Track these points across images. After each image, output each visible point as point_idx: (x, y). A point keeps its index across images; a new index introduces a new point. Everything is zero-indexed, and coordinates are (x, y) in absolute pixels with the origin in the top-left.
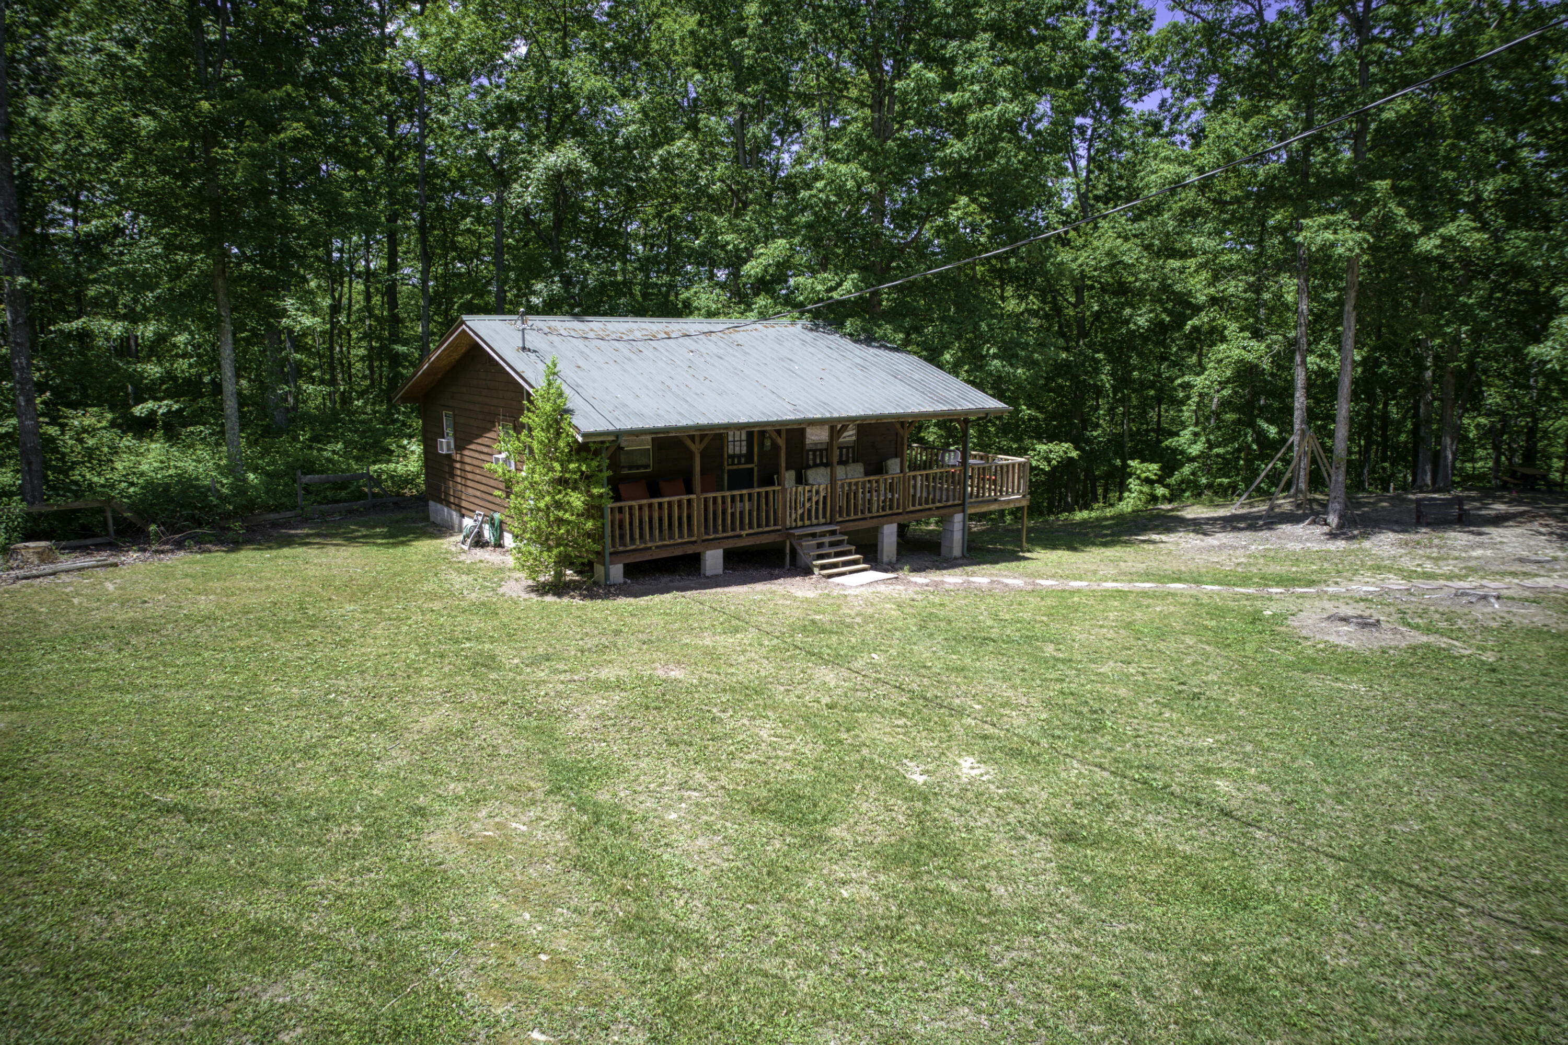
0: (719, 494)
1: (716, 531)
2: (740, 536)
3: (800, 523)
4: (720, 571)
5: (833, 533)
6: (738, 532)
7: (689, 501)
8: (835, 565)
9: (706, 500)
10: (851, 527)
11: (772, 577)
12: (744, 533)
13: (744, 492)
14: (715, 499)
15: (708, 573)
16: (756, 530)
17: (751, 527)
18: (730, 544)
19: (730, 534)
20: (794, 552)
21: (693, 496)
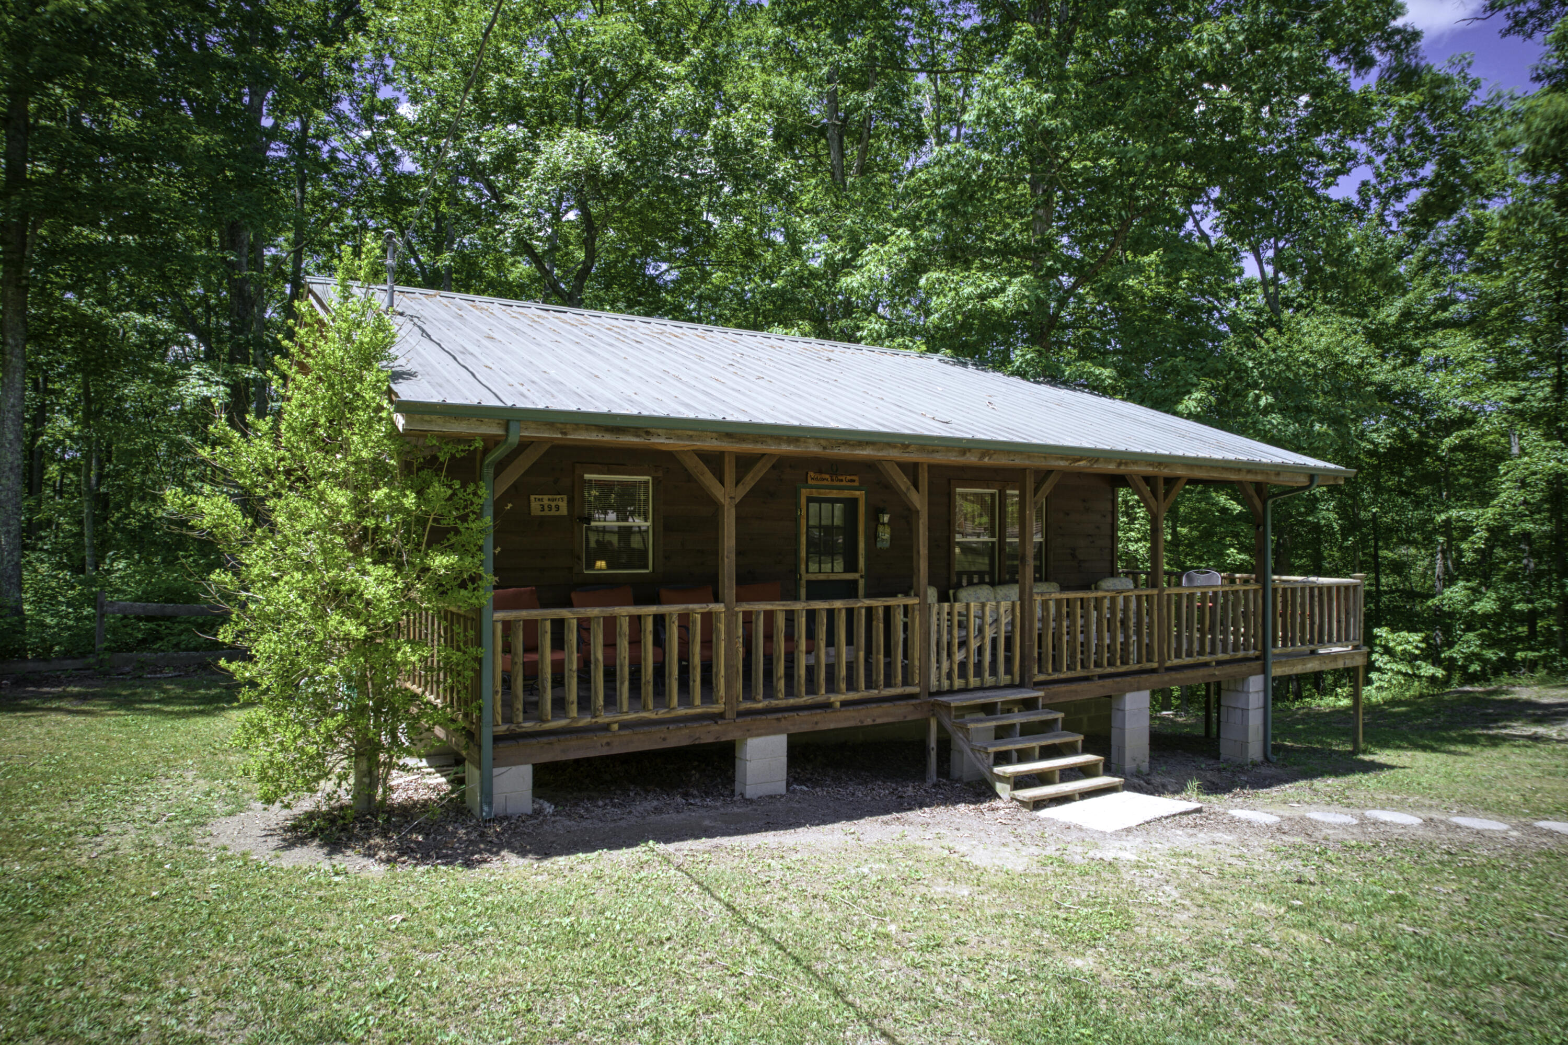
0: (779, 607)
1: (770, 692)
2: (827, 706)
3: (958, 683)
4: (780, 787)
5: (1029, 705)
6: (822, 696)
7: (708, 618)
8: (1043, 778)
9: (748, 616)
10: (1064, 693)
11: (902, 805)
12: (836, 699)
13: (838, 604)
14: (769, 615)
15: (751, 791)
16: (862, 694)
17: (851, 686)
18: (805, 723)
19: (805, 699)
20: (945, 745)
21: (719, 607)
